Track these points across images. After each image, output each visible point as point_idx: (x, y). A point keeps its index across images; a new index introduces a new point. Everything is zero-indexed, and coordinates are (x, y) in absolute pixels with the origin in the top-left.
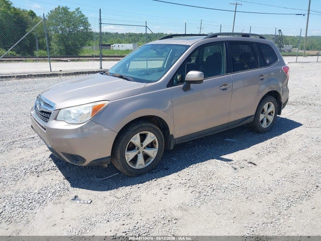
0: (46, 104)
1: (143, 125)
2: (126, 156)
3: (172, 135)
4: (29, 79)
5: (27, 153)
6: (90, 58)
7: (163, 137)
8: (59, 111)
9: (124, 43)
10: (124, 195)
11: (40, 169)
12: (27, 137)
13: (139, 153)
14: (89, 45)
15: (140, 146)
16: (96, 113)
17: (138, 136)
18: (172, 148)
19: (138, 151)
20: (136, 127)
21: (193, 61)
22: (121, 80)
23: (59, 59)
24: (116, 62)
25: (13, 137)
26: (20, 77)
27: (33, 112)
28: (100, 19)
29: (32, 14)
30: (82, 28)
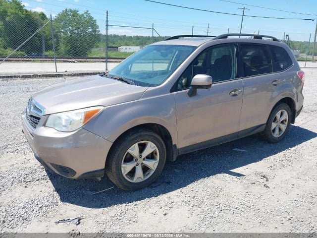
0: (35, 108)
1: (142, 133)
2: (122, 169)
3: (175, 145)
4: (34, 80)
5: (18, 159)
6: (97, 60)
7: (165, 147)
8: (48, 117)
9: (132, 46)
10: (119, 214)
11: (30, 178)
12: (22, 141)
13: (137, 165)
14: (97, 47)
15: (138, 157)
16: (88, 120)
17: (136, 146)
18: (175, 159)
19: (136, 163)
20: (135, 136)
21: (200, 64)
22: (120, 83)
23: (66, 60)
24: (117, 64)
25: (7, 140)
26: (25, 77)
27: (24, 116)
28: (107, 21)
29: (43, 16)
30: (90, 30)
